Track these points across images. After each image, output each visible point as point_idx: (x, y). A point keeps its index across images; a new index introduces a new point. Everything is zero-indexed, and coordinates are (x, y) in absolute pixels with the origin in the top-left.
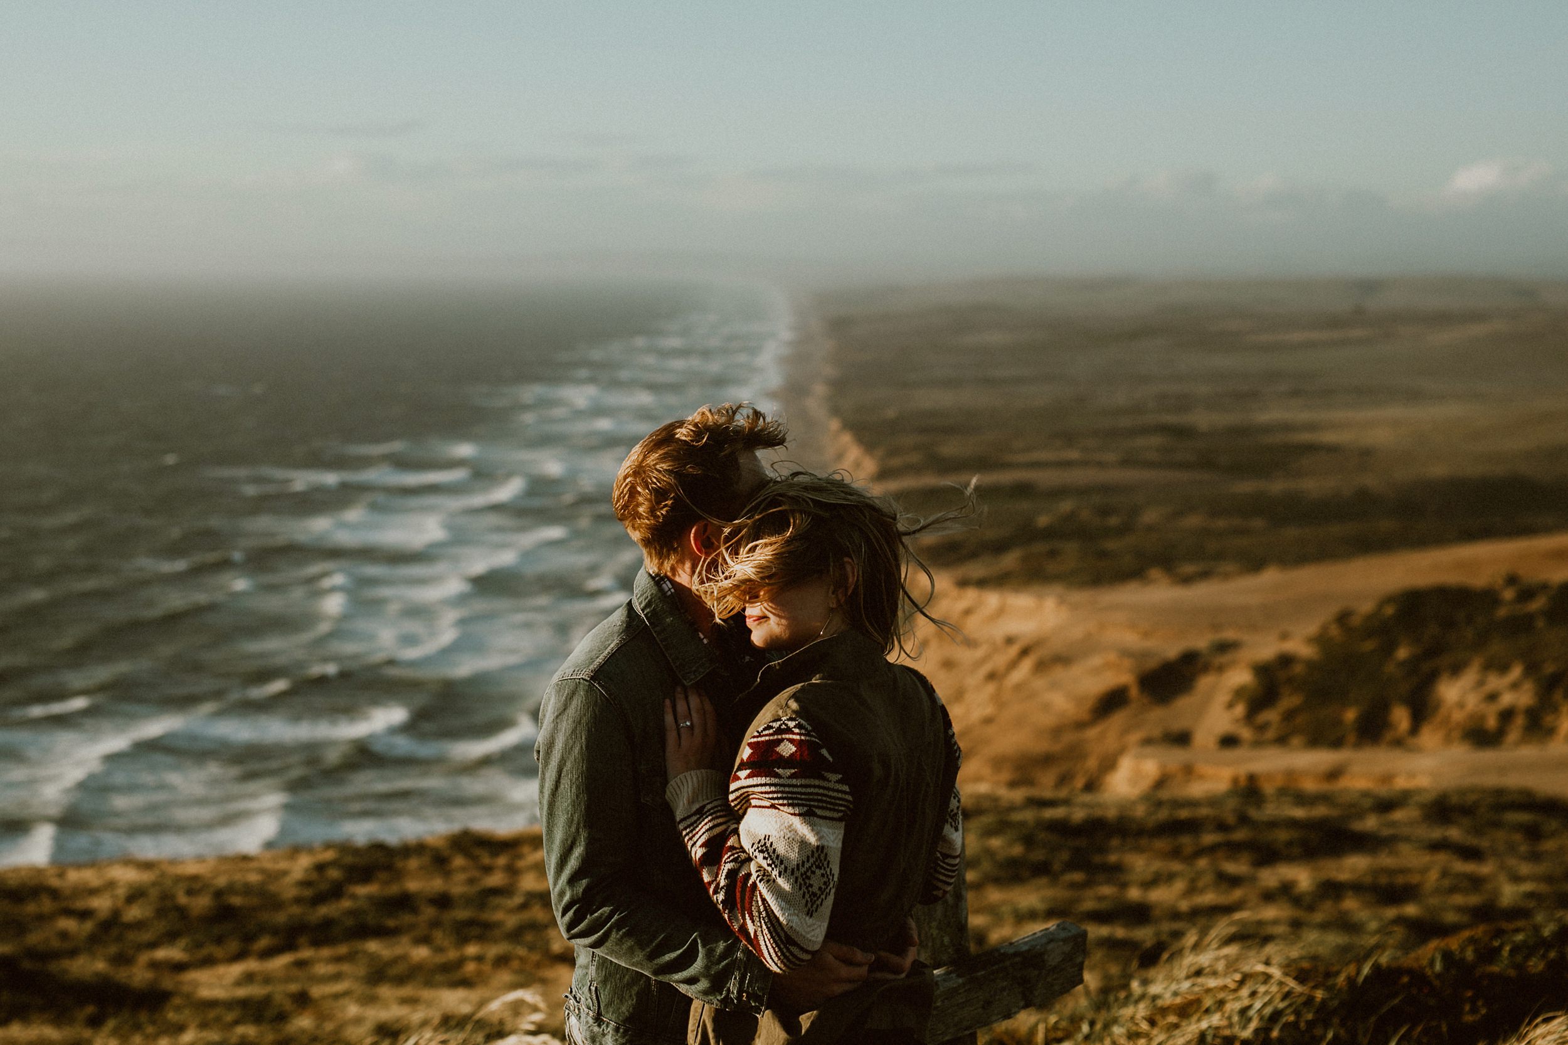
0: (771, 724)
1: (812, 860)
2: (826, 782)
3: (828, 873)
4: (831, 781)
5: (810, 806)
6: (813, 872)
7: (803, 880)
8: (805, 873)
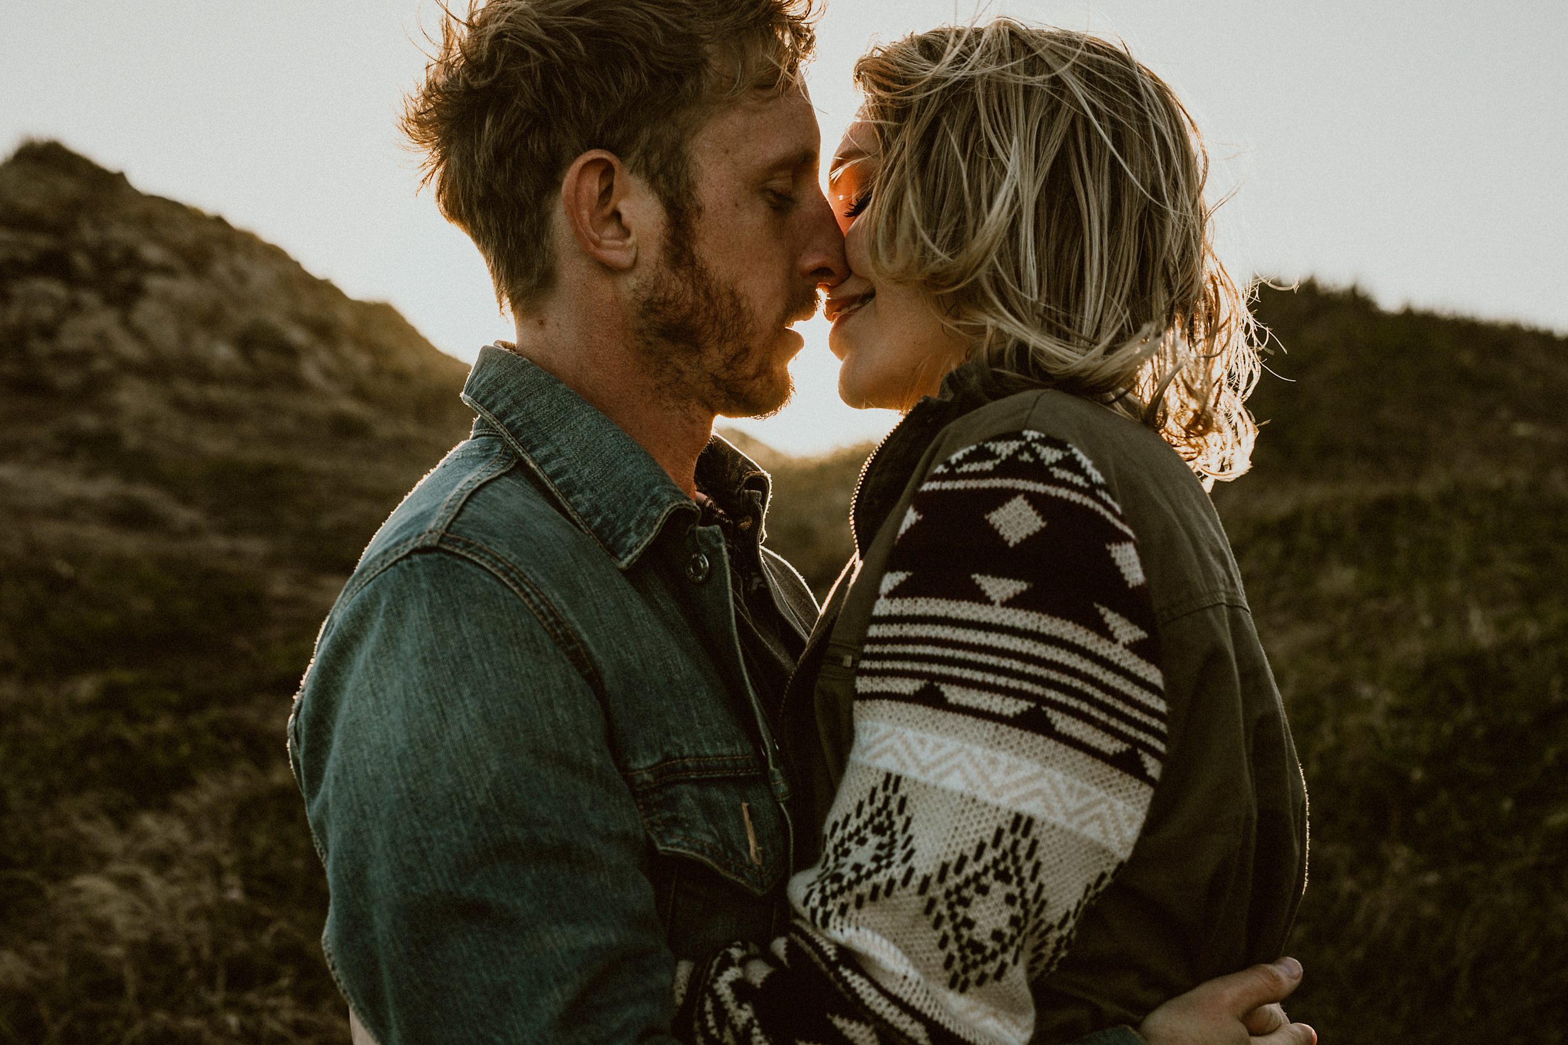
0: (991, 446)
1: (989, 856)
2: (1105, 643)
3: (1030, 896)
4: (1115, 641)
5: (1041, 700)
6: (983, 890)
7: (951, 906)
8: (958, 889)
